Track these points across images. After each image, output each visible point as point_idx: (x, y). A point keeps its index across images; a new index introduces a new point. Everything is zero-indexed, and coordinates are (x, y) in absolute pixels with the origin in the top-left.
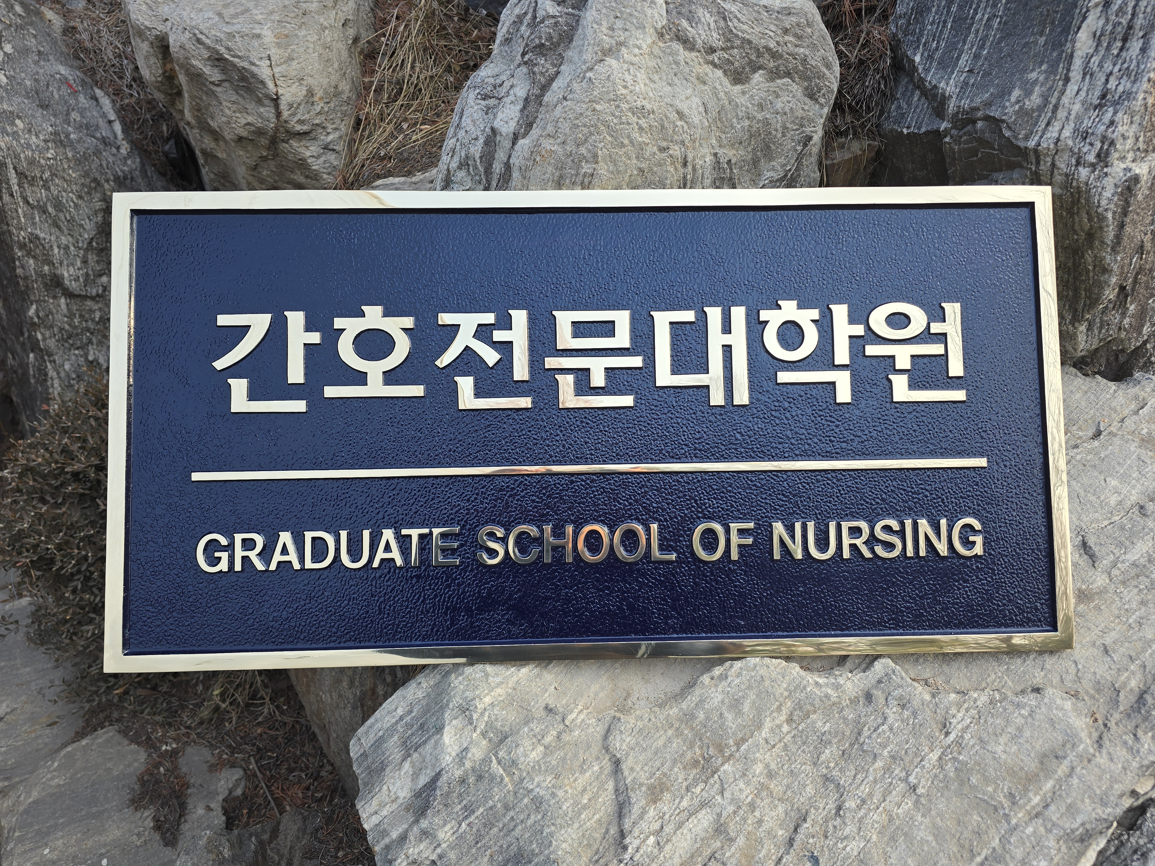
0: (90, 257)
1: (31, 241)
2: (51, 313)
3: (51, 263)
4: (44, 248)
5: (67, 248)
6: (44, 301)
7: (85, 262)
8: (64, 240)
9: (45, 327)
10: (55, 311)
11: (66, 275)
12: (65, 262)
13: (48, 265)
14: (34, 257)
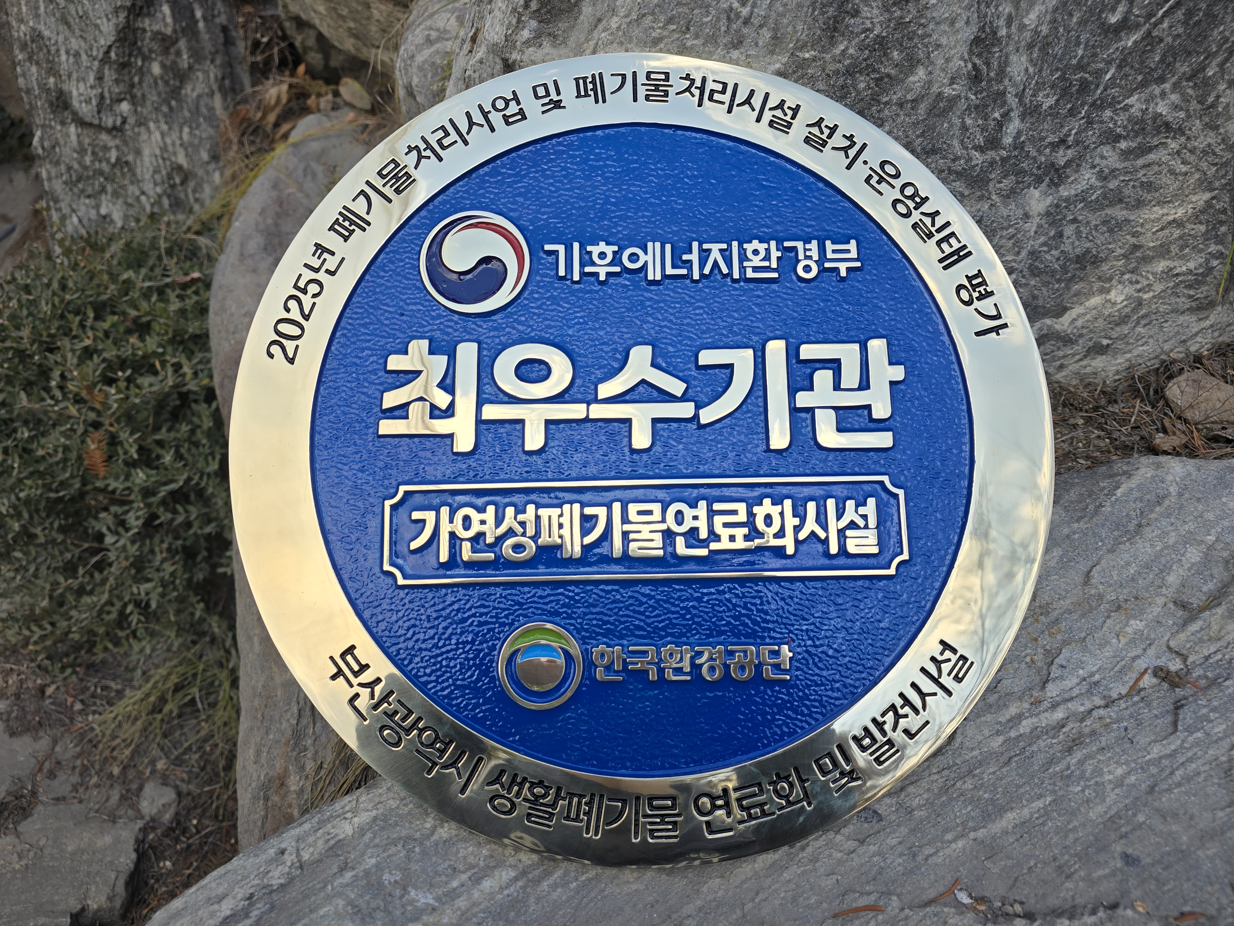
0: (107, 72)
1: (33, 41)
2: (57, 143)
3: (57, 75)
4: (49, 51)
5: (77, 55)
6: (51, 127)
7: (100, 78)
8: (75, 44)
9: (51, 162)
10: (62, 142)
11: (75, 93)
12: (75, 76)
13: (54, 75)
14: (37, 63)
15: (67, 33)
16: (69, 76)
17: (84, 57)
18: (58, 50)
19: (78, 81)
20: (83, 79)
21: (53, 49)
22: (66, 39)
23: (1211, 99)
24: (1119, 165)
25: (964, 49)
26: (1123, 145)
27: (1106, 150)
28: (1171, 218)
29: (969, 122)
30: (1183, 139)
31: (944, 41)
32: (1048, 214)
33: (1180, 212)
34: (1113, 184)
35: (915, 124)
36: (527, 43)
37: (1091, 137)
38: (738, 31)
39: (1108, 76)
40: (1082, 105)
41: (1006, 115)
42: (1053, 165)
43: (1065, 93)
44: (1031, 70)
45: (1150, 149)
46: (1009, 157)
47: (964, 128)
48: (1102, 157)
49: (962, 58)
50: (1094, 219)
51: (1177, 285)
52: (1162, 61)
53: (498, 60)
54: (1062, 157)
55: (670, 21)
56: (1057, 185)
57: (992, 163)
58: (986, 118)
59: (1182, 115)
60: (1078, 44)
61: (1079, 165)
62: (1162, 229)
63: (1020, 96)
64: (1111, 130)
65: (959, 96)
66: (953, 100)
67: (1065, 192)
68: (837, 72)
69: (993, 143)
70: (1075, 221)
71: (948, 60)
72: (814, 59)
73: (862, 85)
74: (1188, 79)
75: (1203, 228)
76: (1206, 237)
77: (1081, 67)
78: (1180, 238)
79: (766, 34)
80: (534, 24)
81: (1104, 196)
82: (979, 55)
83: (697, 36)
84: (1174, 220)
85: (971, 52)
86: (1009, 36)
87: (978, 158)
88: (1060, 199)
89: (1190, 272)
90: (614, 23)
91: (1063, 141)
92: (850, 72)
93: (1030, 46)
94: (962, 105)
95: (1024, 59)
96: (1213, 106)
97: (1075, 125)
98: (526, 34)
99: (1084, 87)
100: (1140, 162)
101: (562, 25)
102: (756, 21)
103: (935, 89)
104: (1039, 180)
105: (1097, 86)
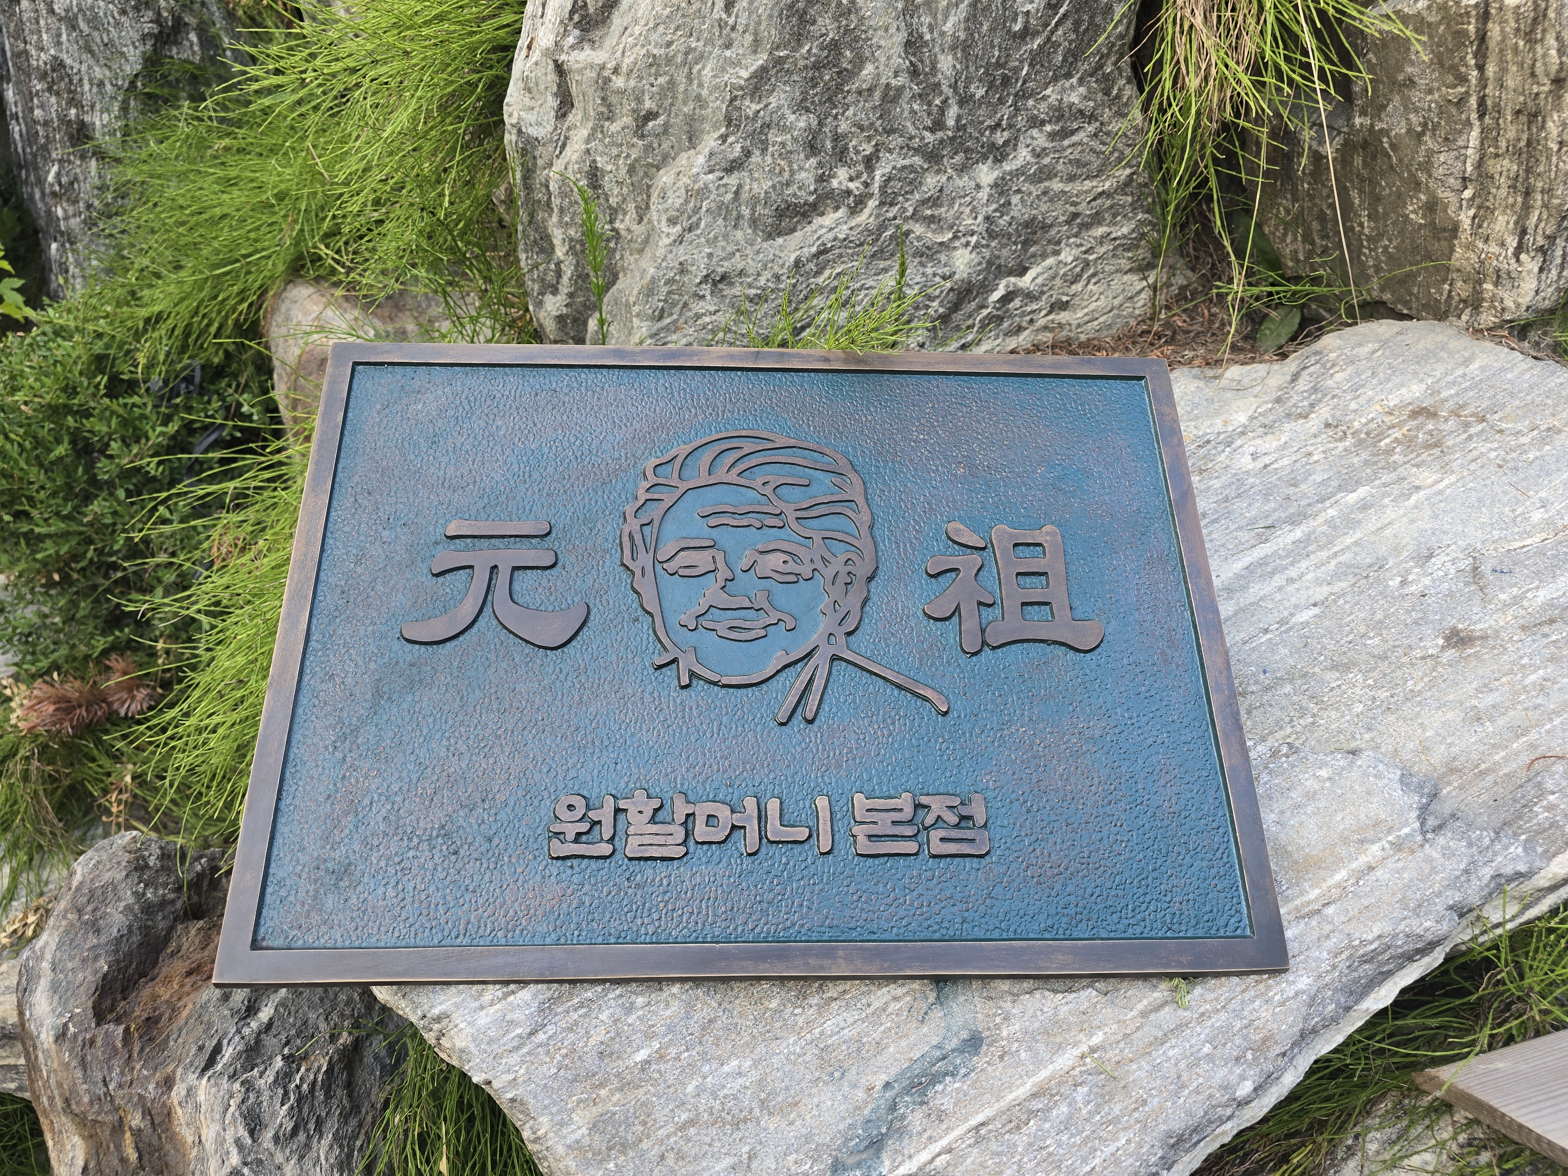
0: (132, 103)
1: (53, 70)
3: (79, 106)
4: (71, 81)
5: (101, 84)
6: (69, 162)
8: (99, 73)
9: (68, 200)
10: (81, 178)
11: (98, 123)
12: (98, 107)
13: (76, 106)
14: (58, 94)
15: (91, 62)
16: (93, 107)
17: (108, 87)
18: (81, 80)
19: (102, 112)
20: (108, 110)
21: (76, 79)
22: (90, 67)
23: (1115, 92)
24: (1047, 145)
25: (900, 50)
26: (1048, 128)
27: (1035, 132)
28: (1100, 190)
29: (916, 107)
30: (1098, 124)
31: (883, 43)
32: (996, 185)
33: (1107, 184)
34: (1046, 161)
35: (874, 108)
36: (572, 47)
37: (1020, 121)
38: (728, 35)
39: (1024, 72)
40: (1008, 95)
41: (945, 101)
42: (993, 144)
43: (991, 86)
44: (958, 67)
45: (1073, 132)
46: (954, 137)
47: (913, 112)
48: (1033, 138)
49: (900, 56)
50: (1036, 190)
51: (1115, 248)
52: (1065, 60)
53: (550, 62)
54: (1000, 138)
55: (678, 28)
56: (1000, 161)
57: (942, 141)
58: (929, 104)
59: (1092, 104)
60: (993, 47)
61: (1015, 145)
62: (1094, 199)
63: (954, 86)
64: (1036, 117)
65: (904, 87)
66: (900, 90)
67: (1007, 167)
68: (806, 67)
69: (938, 125)
70: (1019, 191)
71: (889, 58)
72: (787, 57)
73: (827, 77)
74: (1091, 75)
75: (1130, 199)
76: (1134, 207)
77: (999, 65)
78: (1111, 207)
79: (749, 38)
80: (577, 32)
81: (1040, 170)
82: (914, 54)
83: (698, 40)
84: (1103, 192)
85: (906, 52)
86: (933, 40)
87: (929, 137)
88: (1004, 173)
89: (1124, 237)
90: (637, 30)
91: (998, 125)
92: (817, 66)
93: (953, 48)
94: (907, 94)
95: (950, 57)
96: (1118, 97)
97: (1005, 112)
98: (571, 40)
99: (1006, 81)
100: (1066, 143)
101: (599, 33)
102: (740, 28)
103: (883, 81)
104: (985, 158)
105: (1017, 81)
